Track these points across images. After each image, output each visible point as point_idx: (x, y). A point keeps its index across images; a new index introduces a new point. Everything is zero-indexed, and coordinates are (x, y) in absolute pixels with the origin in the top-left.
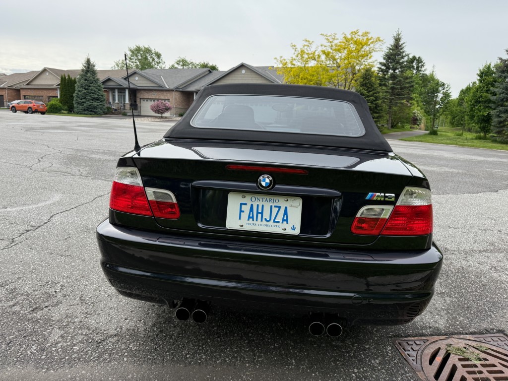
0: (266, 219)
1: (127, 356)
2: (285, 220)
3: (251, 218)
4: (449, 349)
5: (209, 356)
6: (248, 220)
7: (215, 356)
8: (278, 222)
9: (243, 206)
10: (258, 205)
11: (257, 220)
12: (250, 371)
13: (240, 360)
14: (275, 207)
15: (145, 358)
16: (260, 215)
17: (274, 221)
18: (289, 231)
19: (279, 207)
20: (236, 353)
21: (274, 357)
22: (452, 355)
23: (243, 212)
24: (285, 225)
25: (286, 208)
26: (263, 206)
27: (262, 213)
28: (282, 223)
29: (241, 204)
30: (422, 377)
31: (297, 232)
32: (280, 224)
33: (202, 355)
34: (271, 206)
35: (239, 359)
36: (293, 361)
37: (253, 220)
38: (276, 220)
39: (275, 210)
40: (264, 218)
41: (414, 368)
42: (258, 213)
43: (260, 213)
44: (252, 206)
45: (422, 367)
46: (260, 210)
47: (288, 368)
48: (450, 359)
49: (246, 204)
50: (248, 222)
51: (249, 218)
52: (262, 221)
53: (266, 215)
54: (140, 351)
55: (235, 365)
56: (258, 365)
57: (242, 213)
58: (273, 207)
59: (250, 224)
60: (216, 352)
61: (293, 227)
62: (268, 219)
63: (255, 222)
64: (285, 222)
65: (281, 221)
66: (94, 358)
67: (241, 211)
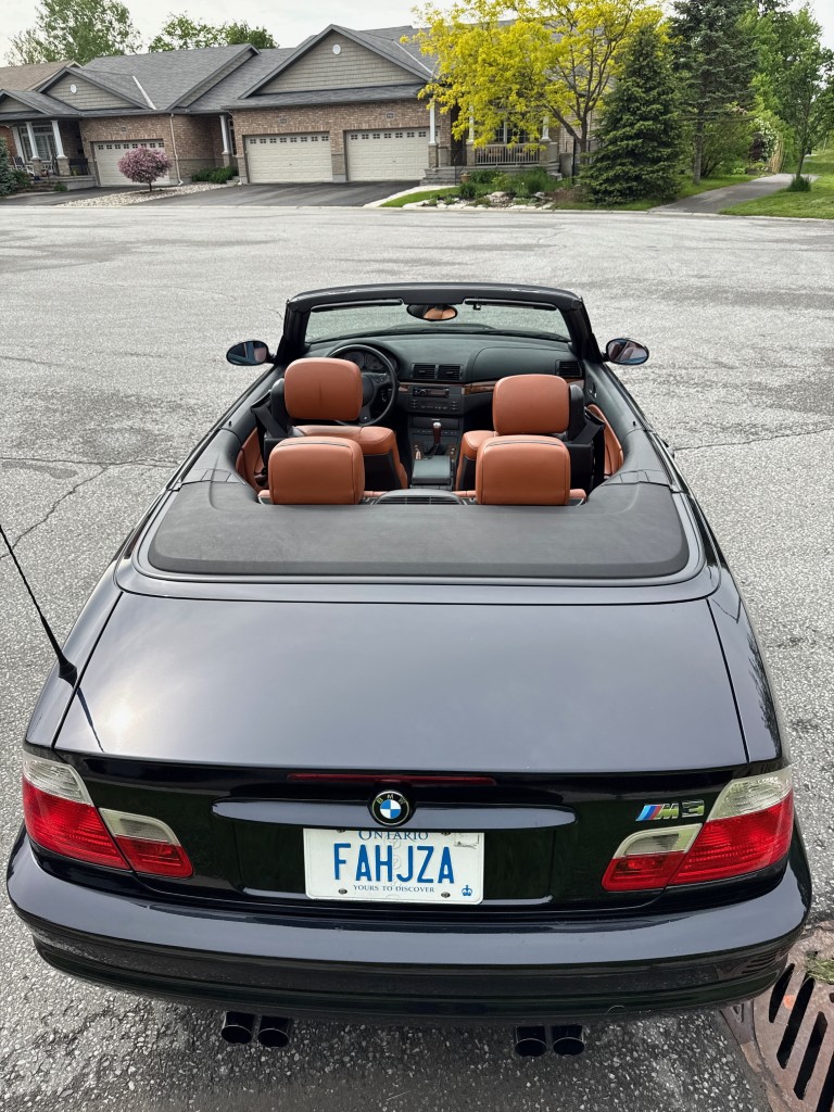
0: (399, 877)
1: (134, 1074)
2: (446, 877)
3: (364, 874)
4: (811, 967)
5: (308, 1055)
6: (358, 879)
7: (321, 1053)
8: (431, 881)
9: (341, 850)
10: (378, 848)
11: (378, 879)
12: (396, 1091)
13: (374, 1057)
14: (420, 848)
15: (172, 1076)
16: (384, 869)
17: (420, 880)
18: (457, 899)
19: (430, 850)
20: (365, 1039)
21: (445, 1040)
22: (818, 985)
23: (344, 862)
24: (446, 885)
25: (446, 850)
26: (390, 848)
27: (389, 863)
28: (440, 881)
29: (337, 847)
30: (754, 1063)
31: (476, 897)
32: (435, 884)
33: (294, 1051)
34: (410, 848)
35: (371, 1055)
36: (486, 1048)
37: (369, 879)
38: (423, 878)
39: (419, 857)
40: (395, 873)
41: (737, 1036)
42: (379, 863)
43: (384, 863)
44: (363, 848)
45: (753, 1028)
46: (384, 858)
47: (474, 1071)
48: (812, 999)
49: (348, 846)
50: (357, 883)
51: (359, 875)
52: (390, 879)
53: (401, 867)
54: (160, 1055)
55: (363, 1076)
56: (412, 1070)
57: (341, 866)
58: (415, 850)
59: (364, 888)
60: (321, 1039)
61: (467, 889)
62: (405, 875)
63: (374, 882)
64: (446, 881)
65: (436, 878)
66: (64, 1090)
67: (338, 862)
